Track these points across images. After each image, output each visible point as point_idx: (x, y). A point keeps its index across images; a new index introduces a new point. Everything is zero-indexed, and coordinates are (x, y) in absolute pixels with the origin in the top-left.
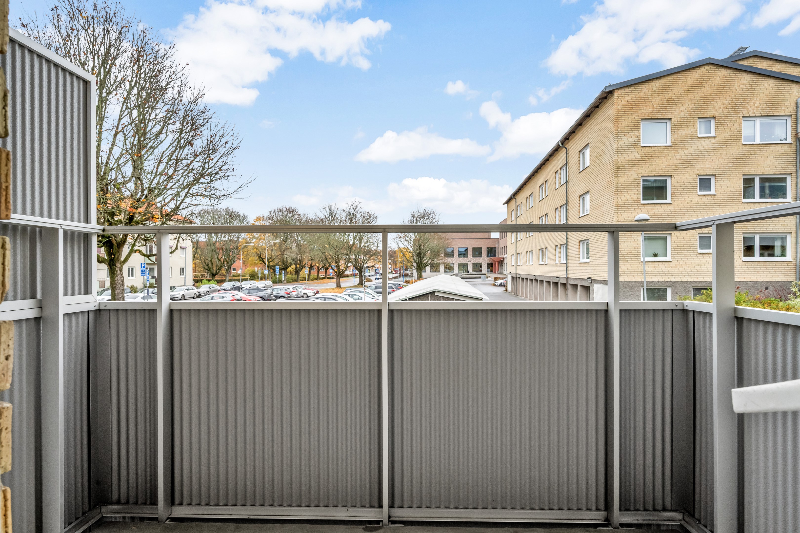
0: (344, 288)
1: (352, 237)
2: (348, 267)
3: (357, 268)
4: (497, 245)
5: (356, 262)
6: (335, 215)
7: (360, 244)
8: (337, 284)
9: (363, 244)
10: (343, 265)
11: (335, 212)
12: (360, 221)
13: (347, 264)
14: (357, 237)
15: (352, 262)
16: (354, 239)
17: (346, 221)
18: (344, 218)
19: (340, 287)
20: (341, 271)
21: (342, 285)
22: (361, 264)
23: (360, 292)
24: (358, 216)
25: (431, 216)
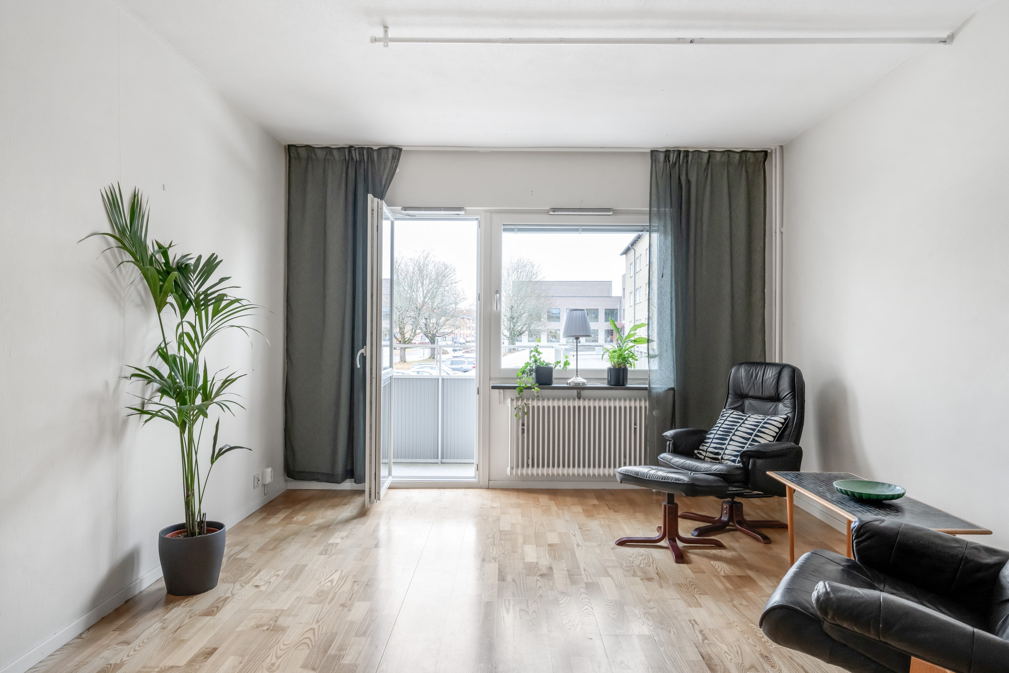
0: (410, 362)
1: (421, 294)
2: (415, 334)
3: (427, 337)
4: (619, 306)
5: (426, 329)
6: (399, 266)
7: (433, 303)
8: (401, 357)
9: (436, 304)
10: (410, 332)
11: (399, 261)
12: (433, 273)
13: (415, 331)
14: (429, 295)
15: (421, 328)
16: (425, 298)
17: (413, 273)
18: (411, 269)
19: (405, 362)
20: (406, 339)
21: (408, 358)
22: (433, 331)
23: (432, 368)
24: (431, 267)
25: (527, 269)
